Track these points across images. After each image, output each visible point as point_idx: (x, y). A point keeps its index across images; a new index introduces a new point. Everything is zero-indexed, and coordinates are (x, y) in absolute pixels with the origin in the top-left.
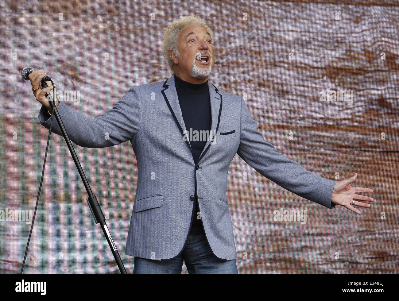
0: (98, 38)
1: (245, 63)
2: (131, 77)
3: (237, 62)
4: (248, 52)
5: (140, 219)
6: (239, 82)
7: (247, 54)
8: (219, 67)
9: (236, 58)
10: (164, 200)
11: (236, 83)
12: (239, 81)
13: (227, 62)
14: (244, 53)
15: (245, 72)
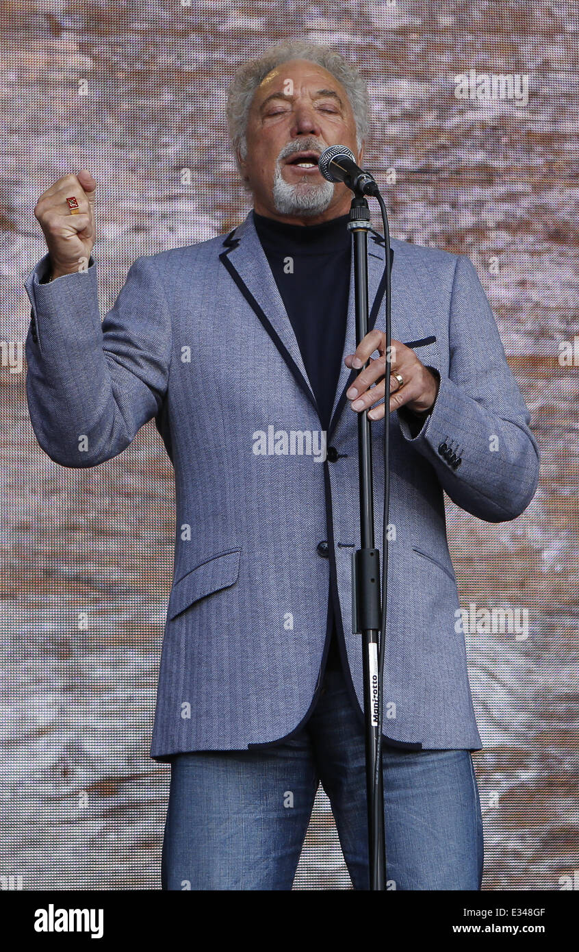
0: (64, 99)
1: (508, 170)
2: (164, 216)
3: (483, 168)
4: (516, 137)
5: (183, 636)
6: (489, 229)
7: (512, 144)
8: (428, 182)
9: (480, 156)
10: (241, 563)
11: (480, 231)
12: (491, 224)
13: (453, 167)
14: (504, 140)
15: (512, 197)
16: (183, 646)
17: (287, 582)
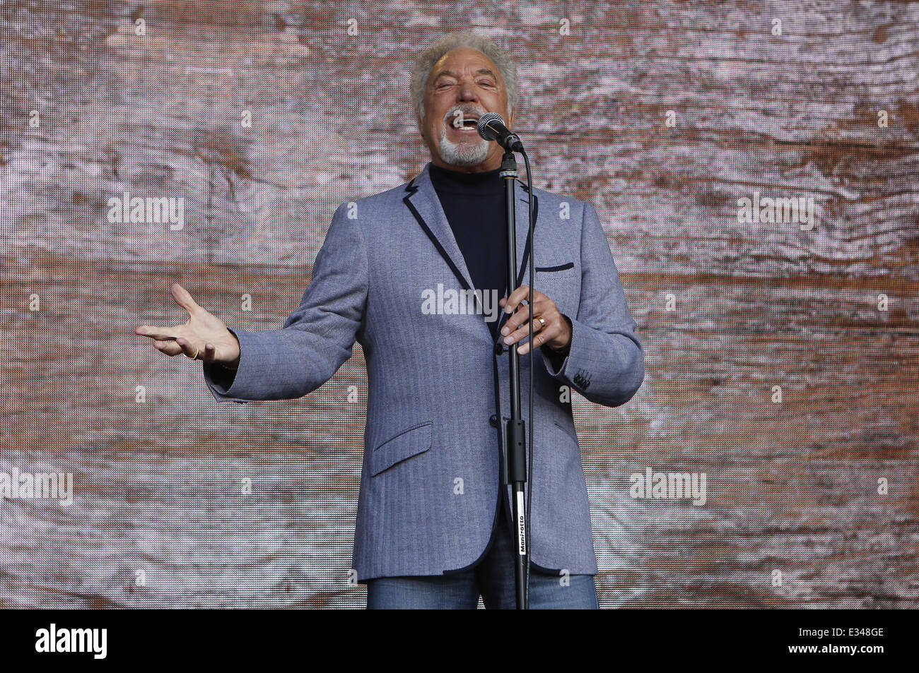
0: (287, 78)
1: (625, 132)
2: (363, 167)
3: (605, 130)
4: (630, 107)
5: (383, 488)
6: (610, 177)
7: (627, 113)
8: (563, 142)
9: (603, 122)
10: (433, 433)
11: (603, 178)
12: (612, 173)
13: (583, 130)
14: (622, 109)
15: (626, 153)
16: (383, 496)
17: (469, 447)
